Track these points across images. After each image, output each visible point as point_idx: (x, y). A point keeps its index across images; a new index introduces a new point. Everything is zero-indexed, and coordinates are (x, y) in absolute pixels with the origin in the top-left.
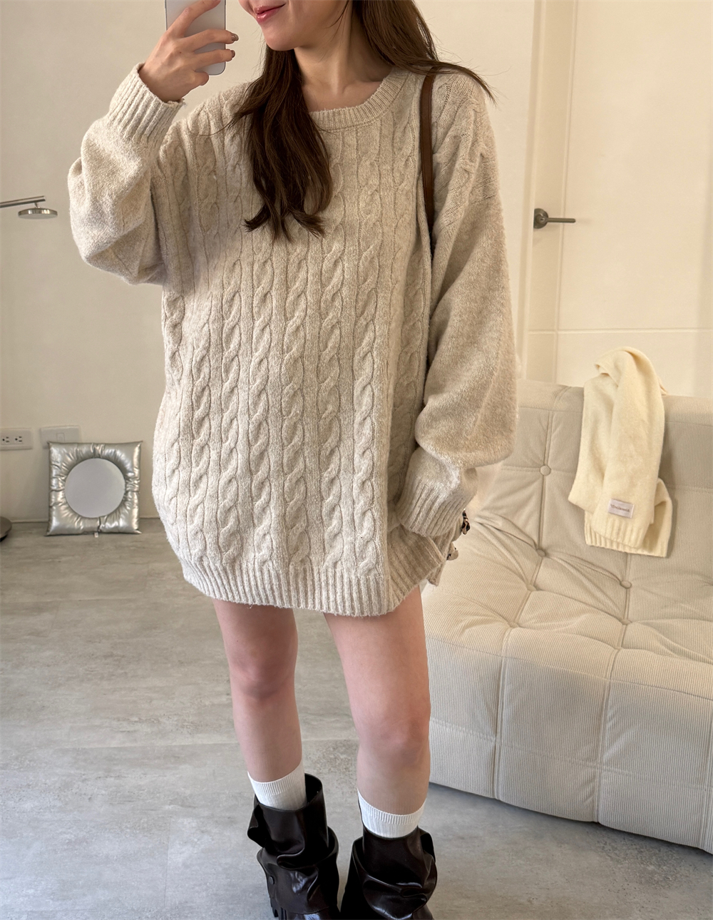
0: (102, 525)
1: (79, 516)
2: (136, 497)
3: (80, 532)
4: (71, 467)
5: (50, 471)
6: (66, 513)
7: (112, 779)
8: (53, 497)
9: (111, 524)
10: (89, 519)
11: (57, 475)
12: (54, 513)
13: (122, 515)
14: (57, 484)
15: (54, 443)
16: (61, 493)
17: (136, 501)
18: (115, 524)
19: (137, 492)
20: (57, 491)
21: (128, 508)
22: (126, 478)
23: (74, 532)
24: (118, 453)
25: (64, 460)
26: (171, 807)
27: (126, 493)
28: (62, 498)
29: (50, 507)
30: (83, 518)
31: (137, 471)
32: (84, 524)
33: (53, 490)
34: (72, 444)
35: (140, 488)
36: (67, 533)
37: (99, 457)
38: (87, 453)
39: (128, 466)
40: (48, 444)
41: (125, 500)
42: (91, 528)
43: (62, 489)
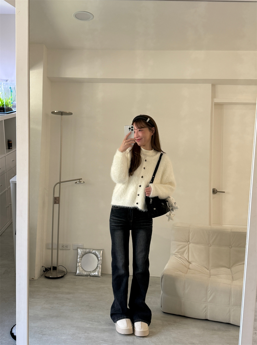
0: (91, 274)
1: (85, 270)
2: (101, 266)
3: (85, 275)
4: (83, 255)
5: (77, 256)
6: (81, 269)
7: (86, 334)
8: (78, 264)
9: (93, 273)
10: (87, 271)
11: (80, 258)
12: (78, 269)
13: (97, 271)
14: (79, 260)
15: (79, 248)
16: (80, 263)
17: (101, 267)
18: (94, 274)
19: (101, 264)
20: (79, 262)
21: (98, 269)
22: (98, 260)
23: (83, 275)
24: (96, 252)
25: (81, 253)
26: (102, 341)
27: (98, 264)
28: (80, 265)
29: (77, 267)
30: (86, 271)
31: (101, 258)
32: (86, 273)
33: (77, 262)
34: (84, 249)
35: (102, 263)
36: (81, 275)
37: (91, 253)
38: (88, 251)
39: (99, 256)
40: (77, 248)
41: (98, 266)
42: (88, 274)
43: (81, 262)
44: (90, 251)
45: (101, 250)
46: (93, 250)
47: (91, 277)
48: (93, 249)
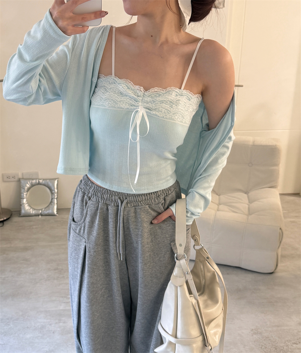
0: (43, 212)
2: (56, 201)
3: (33, 215)
4: (29, 189)
5: (21, 190)
6: (28, 208)
8: (22, 201)
9: (46, 212)
10: (37, 210)
11: (23, 192)
12: (22, 207)
13: (50, 208)
14: (24, 196)
15: (22, 179)
17: (56, 203)
18: (48, 212)
21: (53, 205)
22: (52, 193)
23: (30, 215)
24: (49, 183)
25: (26, 186)
28: (26, 201)
29: (21, 205)
30: (34, 209)
31: (56, 191)
32: (35, 212)
33: (22, 198)
35: (58, 197)
37: (41, 184)
38: (36, 183)
40: (20, 179)
41: (51, 202)
42: (38, 213)
43: (26, 198)
44: (39, 182)
45: (56, 179)
46: (43, 180)
47: (44, 218)
48: (44, 178)
